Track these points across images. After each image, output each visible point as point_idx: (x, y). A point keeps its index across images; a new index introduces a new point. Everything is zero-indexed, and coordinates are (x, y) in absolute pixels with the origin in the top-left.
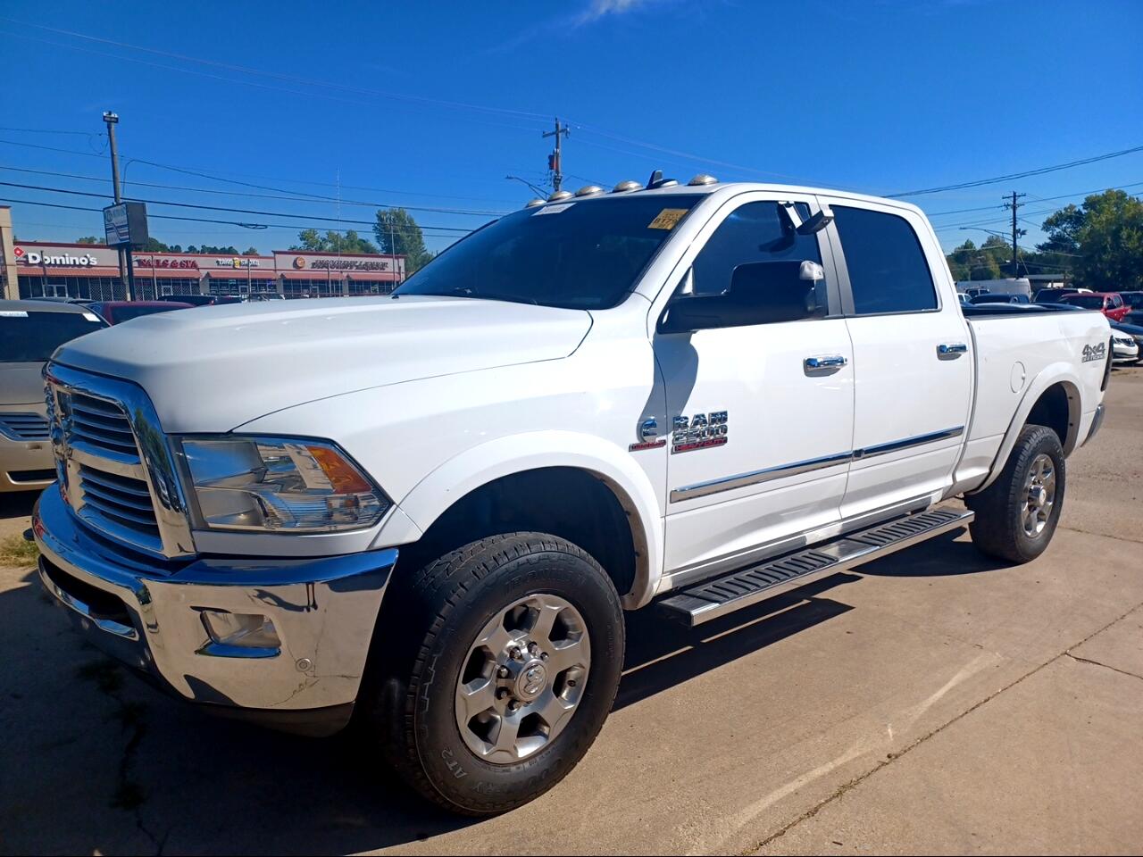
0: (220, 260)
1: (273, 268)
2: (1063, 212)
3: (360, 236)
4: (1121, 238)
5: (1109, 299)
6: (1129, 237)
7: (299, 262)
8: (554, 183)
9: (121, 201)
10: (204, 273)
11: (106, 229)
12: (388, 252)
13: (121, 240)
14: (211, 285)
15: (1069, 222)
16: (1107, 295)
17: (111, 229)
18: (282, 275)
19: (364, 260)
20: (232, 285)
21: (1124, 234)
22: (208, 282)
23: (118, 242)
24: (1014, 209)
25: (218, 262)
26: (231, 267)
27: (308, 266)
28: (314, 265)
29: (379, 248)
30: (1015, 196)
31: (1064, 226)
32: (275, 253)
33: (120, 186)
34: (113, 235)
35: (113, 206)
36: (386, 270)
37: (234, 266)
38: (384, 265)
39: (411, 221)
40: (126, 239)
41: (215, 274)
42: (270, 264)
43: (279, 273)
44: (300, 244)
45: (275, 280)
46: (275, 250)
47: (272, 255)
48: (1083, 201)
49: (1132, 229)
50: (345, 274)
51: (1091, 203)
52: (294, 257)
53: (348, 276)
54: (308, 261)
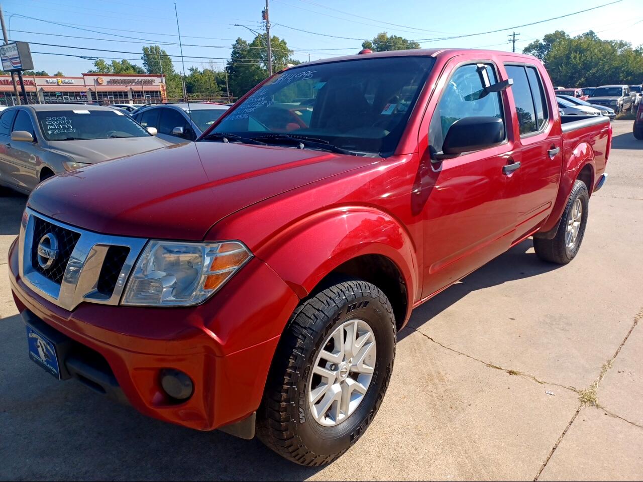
0: (48, 79)
1: (84, 85)
2: (533, 44)
3: (132, 63)
4: (570, 58)
5: (577, 92)
6: (575, 57)
7: (99, 80)
8: (267, 28)
9: (9, 42)
10: (39, 88)
11: (2, 60)
12: (151, 73)
13: (14, 67)
14: (44, 96)
15: (536, 50)
16: (576, 90)
17: (6, 60)
18: (90, 89)
19: (140, 78)
20: (58, 96)
21: (572, 55)
22: (42, 94)
23: (13, 68)
24: (514, 42)
25: (47, 81)
26: (56, 84)
27: (105, 83)
28: (108, 82)
29: (145, 71)
30: (514, 35)
31: (533, 52)
32: (84, 75)
33: (7, 32)
34: (8, 63)
35: (4, 45)
36: (154, 84)
37: (58, 83)
38: (153, 81)
39: (164, 52)
40: (19, 66)
41: (46, 89)
42: (81, 82)
43: (88, 88)
44: (95, 69)
45: (85, 92)
46: (84, 73)
47: (82, 76)
48: (543, 38)
49: (576, 53)
50: (129, 88)
51: (548, 38)
52: (96, 78)
53: (131, 89)
54: (105, 80)
